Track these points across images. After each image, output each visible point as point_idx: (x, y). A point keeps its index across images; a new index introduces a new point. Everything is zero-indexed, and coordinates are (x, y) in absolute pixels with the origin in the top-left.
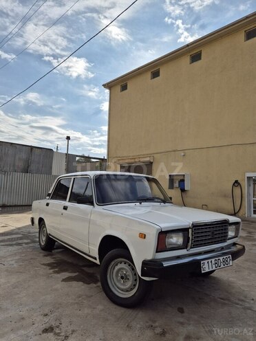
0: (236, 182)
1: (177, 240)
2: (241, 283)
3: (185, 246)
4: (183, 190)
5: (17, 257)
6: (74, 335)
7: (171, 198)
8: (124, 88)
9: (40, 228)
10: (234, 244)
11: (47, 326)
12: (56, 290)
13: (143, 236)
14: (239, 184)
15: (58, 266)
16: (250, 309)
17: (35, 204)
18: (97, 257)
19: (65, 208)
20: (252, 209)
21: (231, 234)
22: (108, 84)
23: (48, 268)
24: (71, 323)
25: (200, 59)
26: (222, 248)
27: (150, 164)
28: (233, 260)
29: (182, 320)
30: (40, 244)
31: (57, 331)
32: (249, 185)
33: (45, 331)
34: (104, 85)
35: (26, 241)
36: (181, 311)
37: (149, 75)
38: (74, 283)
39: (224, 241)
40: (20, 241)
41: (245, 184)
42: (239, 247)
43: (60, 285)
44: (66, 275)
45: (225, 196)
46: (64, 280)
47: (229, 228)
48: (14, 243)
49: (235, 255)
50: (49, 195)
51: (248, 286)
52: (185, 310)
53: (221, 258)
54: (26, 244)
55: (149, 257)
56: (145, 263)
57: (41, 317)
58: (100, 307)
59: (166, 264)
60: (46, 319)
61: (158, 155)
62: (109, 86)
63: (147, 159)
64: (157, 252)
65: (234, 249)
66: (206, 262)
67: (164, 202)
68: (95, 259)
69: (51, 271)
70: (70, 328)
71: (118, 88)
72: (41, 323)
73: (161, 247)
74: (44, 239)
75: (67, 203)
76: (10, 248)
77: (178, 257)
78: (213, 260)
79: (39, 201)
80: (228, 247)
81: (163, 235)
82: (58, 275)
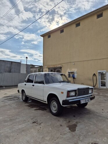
0: (94, 74)
1: (73, 94)
2: (94, 108)
3: (75, 96)
4: (74, 78)
5: (16, 104)
6: (42, 123)
7: (70, 81)
8: (49, 37)
9: (22, 94)
10: (91, 95)
11: (34, 121)
12: (33, 113)
13: (62, 93)
14: (95, 75)
15: (31, 106)
16: (96, 115)
17: (19, 85)
18: (47, 101)
19: (33, 85)
20: (101, 85)
21: (90, 92)
22: (42, 35)
23: (28, 107)
24: (41, 120)
25: (80, 26)
26: (87, 97)
27: (61, 68)
28: (91, 100)
29: (75, 118)
30: (23, 99)
31: (37, 122)
32: (99, 75)
33: (33, 123)
34: (41, 36)
35: (16, 99)
36: (74, 116)
37: (59, 32)
38: (38, 111)
39: (88, 94)
40: (14, 99)
41: (97, 75)
42: (93, 96)
43: (34, 111)
44: (35, 108)
45: (90, 80)
46: (35, 110)
47: (90, 90)
48: (12, 99)
49: (92, 99)
50: (25, 81)
51: (96, 109)
52: (76, 116)
53: (87, 99)
54: (17, 100)
55: (65, 99)
56: (63, 101)
57: (31, 120)
58: (49, 116)
59: (70, 101)
60: (33, 120)
61: (64, 64)
62: (43, 36)
63: (60, 66)
64: (67, 97)
65: (91, 97)
66: (82, 100)
67: (68, 82)
68: (46, 102)
69: (29, 108)
70: (41, 122)
71: (47, 37)
72: (31, 121)
73: (68, 96)
74: (24, 97)
75: (33, 84)
76: (11, 101)
77: (73, 99)
78: (84, 100)
79: (21, 83)
80: (89, 96)
81: (69, 92)
82: (32, 109)
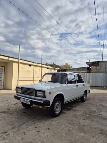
66: (21, 99)
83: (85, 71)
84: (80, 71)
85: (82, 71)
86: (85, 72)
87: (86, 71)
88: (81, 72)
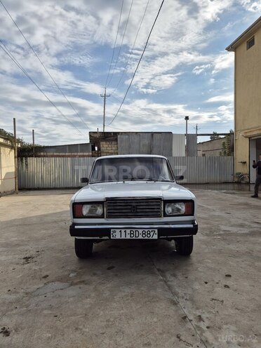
3: (103, 216)
64: (75, 217)
66: (117, 230)
73: (78, 214)
78: (127, 230)
81: (80, 205)
83: (87, 154)
84: (76, 154)
85: (81, 154)
86: (88, 156)
87: (91, 154)
88: (79, 154)
